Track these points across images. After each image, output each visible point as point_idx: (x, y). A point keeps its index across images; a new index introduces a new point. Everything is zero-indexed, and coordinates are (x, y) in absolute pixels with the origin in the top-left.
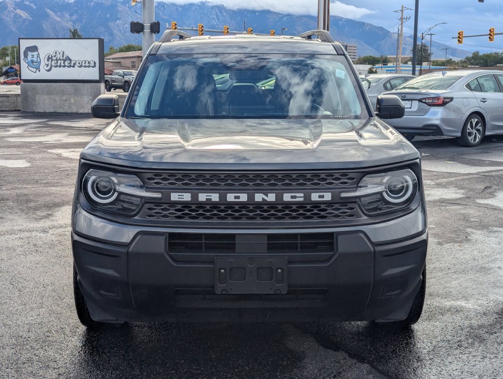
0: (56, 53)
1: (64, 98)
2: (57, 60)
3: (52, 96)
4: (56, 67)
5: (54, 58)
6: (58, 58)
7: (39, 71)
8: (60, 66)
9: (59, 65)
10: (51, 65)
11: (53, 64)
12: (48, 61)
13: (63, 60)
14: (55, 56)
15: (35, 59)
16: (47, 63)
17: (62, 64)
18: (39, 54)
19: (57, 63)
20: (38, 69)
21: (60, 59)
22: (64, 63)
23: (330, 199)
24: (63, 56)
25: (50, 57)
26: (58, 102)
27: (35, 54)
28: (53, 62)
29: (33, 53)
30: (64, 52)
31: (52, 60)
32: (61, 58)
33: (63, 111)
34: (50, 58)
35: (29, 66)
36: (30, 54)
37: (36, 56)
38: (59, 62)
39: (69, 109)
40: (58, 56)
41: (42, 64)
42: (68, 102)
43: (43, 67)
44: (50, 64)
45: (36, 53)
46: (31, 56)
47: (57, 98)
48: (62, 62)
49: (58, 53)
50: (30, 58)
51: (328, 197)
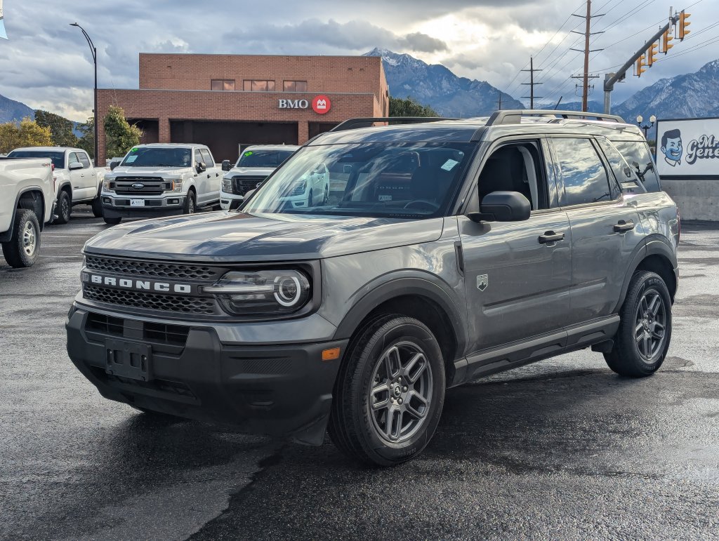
0: (703, 139)
1: (710, 200)
2: (704, 148)
3: (693, 198)
4: (701, 157)
5: (700, 146)
6: (706, 146)
7: (680, 164)
8: (707, 157)
9: (705, 155)
10: (696, 156)
11: (698, 154)
12: (692, 149)
13: (712, 147)
14: (701, 143)
15: (675, 148)
16: (691, 152)
17: (711, 154)
18: (681, 141)
19: (704, 152)
20: (678, 161)
21: (708, 147)
22: (713, 152)
23: (189, 291)
24: (712, 143)
25: (695, 144)
26: (701, 206)
27: (676, 140)
28: (699, 150)
29: (674, 140)
30: (714, 138)
31: (698, 149)
32: (710, 146)
33: (706, 219)
34: (695, 146)
35: (667, 157)
36: (669, 140)
37: (677, 144)
38: (707, 150)
39: (715, 216)
40: (706, 143)
41: (685, 154)
42: (714, 207)
43: (684, 158)
44: (694, 154)
45: (678, 139)
46: (671, 144)
47: (700, 201)
48: (711, 150)
49: (706, 139)
50: (669, 146)
51: (187, 289)
